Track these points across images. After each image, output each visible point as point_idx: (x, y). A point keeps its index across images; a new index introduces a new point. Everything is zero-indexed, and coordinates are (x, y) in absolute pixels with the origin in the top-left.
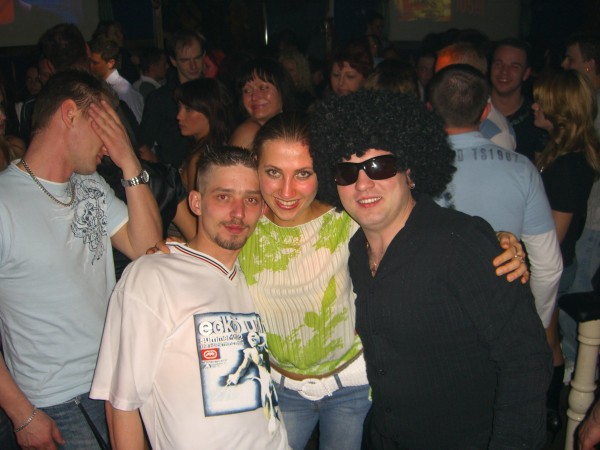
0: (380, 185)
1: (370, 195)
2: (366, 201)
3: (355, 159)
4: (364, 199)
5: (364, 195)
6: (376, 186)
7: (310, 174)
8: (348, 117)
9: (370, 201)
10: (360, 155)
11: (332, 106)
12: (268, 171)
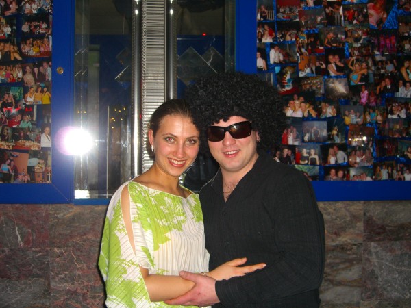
0: (240, 142)
1: (233, 149)
2: (230, 153)
3: (222, 124)
4: (228, 151)
5: (229, 149)
6: (237, 143)
7: (195, 142)
8: (215, 93)
9: (232, 153)
10: (226, 120)
11: (202, 85)
12: (166, 139)
